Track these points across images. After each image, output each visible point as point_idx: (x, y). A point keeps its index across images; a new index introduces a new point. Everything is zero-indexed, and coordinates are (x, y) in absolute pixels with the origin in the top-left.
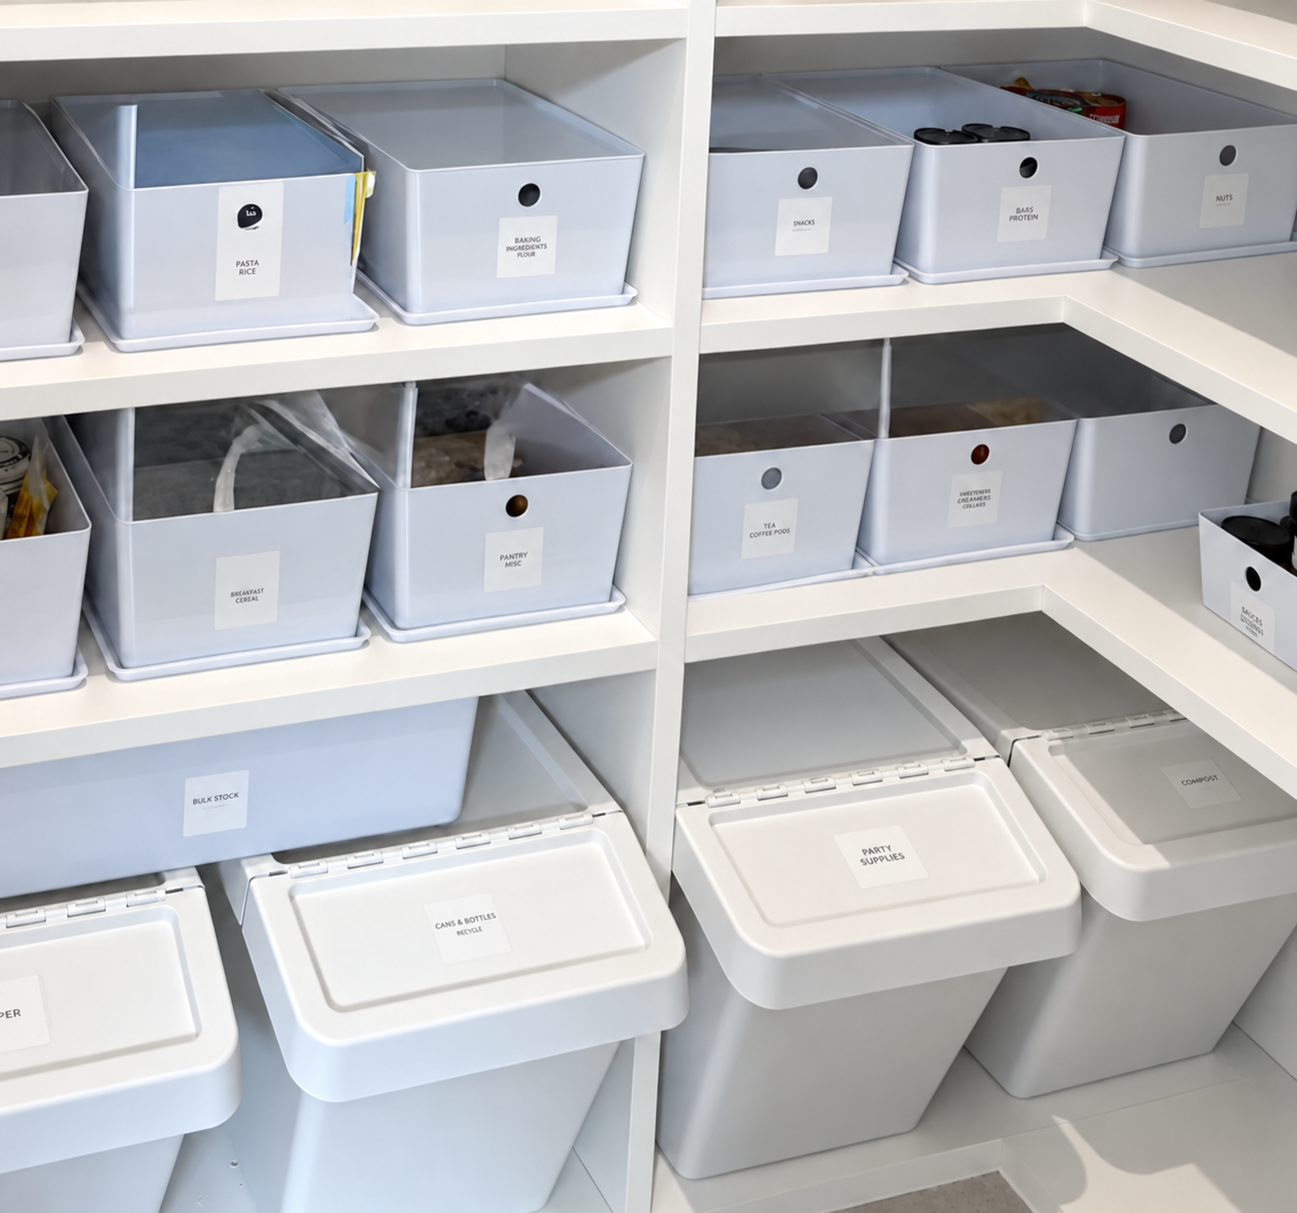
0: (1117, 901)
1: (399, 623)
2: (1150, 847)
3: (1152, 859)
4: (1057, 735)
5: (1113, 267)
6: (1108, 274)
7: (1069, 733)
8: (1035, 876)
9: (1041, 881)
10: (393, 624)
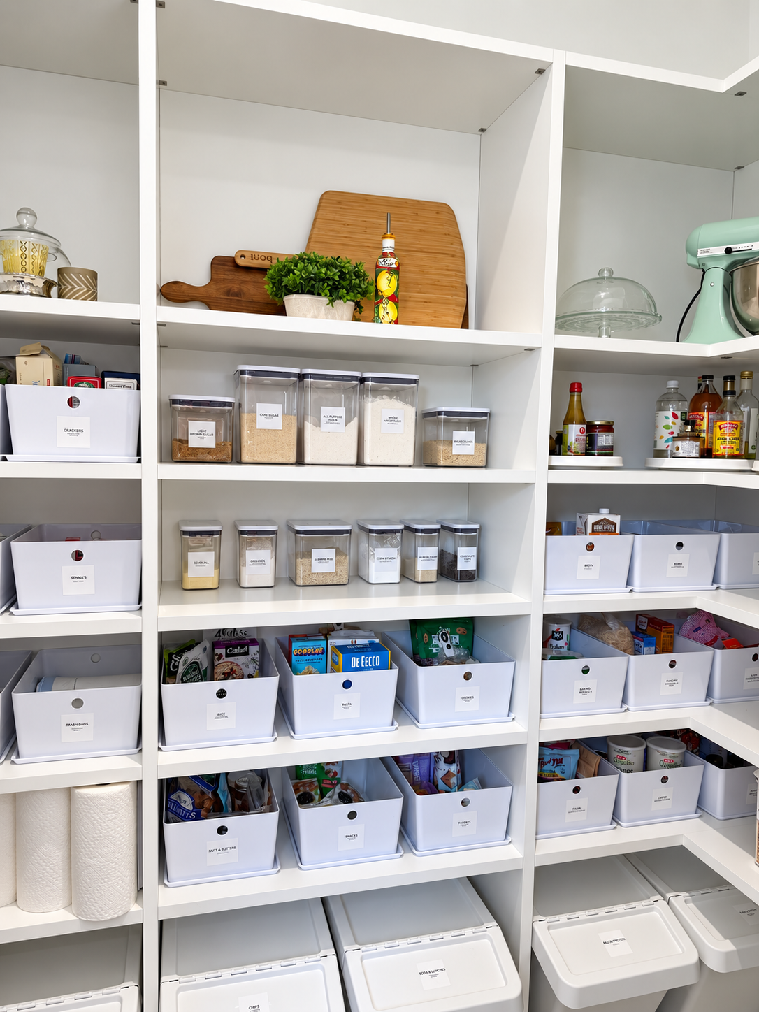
0: (714, 964)
1: (418, 849)
2: (728, 940)
3: (728, 946)
4: (688, 894)
5: (711, 704)
6: (710, 707)
7: (693, 894)
8: (681, 952)
9: (683, 952)
10: (416, 850)
